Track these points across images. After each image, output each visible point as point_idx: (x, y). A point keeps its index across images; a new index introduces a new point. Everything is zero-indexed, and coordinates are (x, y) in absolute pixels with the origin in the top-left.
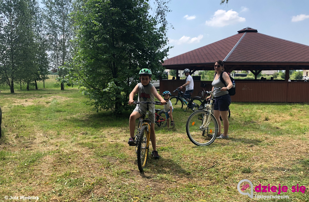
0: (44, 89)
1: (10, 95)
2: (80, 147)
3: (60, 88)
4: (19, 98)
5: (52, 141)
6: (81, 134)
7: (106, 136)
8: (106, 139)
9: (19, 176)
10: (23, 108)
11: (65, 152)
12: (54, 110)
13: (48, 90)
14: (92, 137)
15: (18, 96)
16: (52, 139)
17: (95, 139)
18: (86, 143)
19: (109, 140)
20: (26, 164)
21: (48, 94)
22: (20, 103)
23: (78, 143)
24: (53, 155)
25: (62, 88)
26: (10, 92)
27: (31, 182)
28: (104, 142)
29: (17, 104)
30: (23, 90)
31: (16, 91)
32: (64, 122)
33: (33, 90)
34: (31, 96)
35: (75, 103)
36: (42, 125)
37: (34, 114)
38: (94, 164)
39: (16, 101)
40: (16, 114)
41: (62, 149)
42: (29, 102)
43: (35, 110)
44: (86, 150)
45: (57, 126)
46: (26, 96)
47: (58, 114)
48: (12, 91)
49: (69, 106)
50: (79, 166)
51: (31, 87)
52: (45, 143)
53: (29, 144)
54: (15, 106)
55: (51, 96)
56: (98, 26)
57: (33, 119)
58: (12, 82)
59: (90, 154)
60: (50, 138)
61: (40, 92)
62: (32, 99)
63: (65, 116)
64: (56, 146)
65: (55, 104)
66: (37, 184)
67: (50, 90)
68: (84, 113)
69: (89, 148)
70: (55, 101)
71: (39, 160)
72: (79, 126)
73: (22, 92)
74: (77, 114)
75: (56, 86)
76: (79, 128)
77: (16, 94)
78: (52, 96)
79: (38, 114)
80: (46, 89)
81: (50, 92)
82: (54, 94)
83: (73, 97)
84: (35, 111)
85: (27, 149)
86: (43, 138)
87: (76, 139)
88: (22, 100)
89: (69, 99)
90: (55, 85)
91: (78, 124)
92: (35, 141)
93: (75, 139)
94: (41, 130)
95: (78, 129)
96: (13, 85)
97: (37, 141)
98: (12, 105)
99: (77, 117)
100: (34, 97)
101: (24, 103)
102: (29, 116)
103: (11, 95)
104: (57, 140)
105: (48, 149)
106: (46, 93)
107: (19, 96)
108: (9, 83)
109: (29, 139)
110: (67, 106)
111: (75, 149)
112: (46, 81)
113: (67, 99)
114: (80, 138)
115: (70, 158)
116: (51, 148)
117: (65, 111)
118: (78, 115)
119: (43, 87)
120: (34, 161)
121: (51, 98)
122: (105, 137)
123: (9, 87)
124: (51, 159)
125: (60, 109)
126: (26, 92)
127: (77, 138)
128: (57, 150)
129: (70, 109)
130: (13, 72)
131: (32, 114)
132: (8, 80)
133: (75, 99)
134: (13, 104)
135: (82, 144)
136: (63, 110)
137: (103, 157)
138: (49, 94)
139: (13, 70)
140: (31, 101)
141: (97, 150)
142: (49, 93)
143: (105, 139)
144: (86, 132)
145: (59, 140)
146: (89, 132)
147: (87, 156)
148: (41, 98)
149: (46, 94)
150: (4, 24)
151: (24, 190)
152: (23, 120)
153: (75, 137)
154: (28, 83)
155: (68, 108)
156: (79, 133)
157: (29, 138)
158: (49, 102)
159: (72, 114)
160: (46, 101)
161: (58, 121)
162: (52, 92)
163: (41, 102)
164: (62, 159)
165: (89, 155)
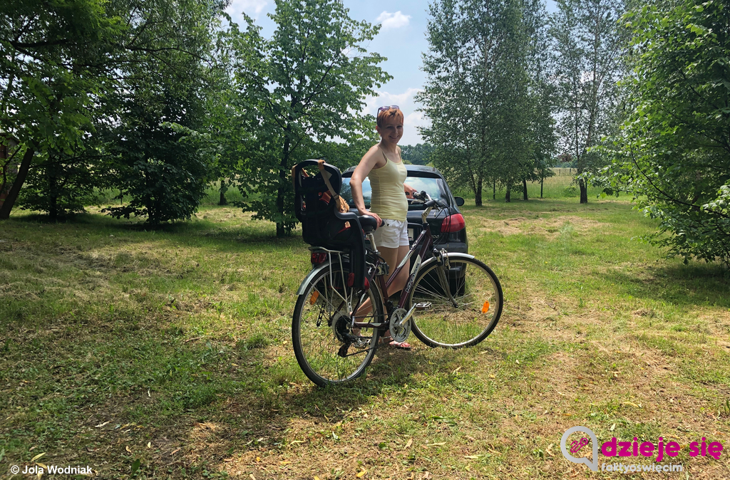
0: (542, 200)
1: (474, 210)
2: (637, 346)
3: (578, 199)
4: (492, 217)
5: (566, 320)
6: (638, 314)
7: (712, 330)
8: (711, 337)
9: (506, 384)
10: (501, 239)
11: (600, 352)
12: (567, 250)
13: (551, 203)
14: (669, 325)
15: (489, 213)
16: (566, 314)
17: (679, 333)
18: (653, 337)
19: (721, 342)
20: (517, 361)
21: (550, 211)
22: (493, 228)
23: (633, 336)
24: (573, 353)
25: (584, 199)
26: (474, 204)
27: (532, 404)
28: (705, 346)
29: (489, 230)
30: (498, 201)
31: (485, 202)
32: (593, 280)
33: (517, 200)
34: (515, 214)
35: (615, 236)
36: (544, 281)
37: (524, 254)
38: (684, 399)
39: (486, 224)
40: (489, 250)
41: (594, 342)
42: (512, 228)
43: (526, 245)
44: (656, 356)
45: (577, 287)
46: (506, 214)
47: (576, 258)
48: (479, 203)
49: (601, 241)
50: (640, 394)
51: (514, 194)
52: (552, 322)
53: (518, 318)
54: (485, 234)
55: (559, 217)
56: (700, 36)
57: (522, 264)
58: (480, 183)
59: (665, 368)
60: (561, 311)
61: (533, 206)
62: (517, 221)
63: (593, 264)
64: (579, 333)
65: (569, 236)
66: (546, 412)
67: (554, 202)
68: (640, 264)
69: (664, 354)
70: (568, 228)
71: (544, 359)
72: (629, 293)
73: (497, 205)
74: (622, 264)
75: (569, 193)
76: (631, 297)
77: (485, 207)
78: (561, 217)
79: (532, 256)
80: (546, 199)
81: (557, 208)
82: (565, 213)
83: (611, 221)
84: (526, 248)
85: (514, 328)
86: (548, 309)
87: (626, 324)
88: (497, 223)
89: (600, 224)
90: (566, 191)
91: (626, 289)
92: (530, 313)
93: (624, 325)
94: (541, 290)
95: (629, 301)
96: (480, 188)
97: (535, 314)
98: (480, 232)
99: (624, 270)
100: (520, 215)
101: (503, 228)
102: (515, 257)
103: (477, 210)
104: (579, 320)
105: (560, 337)
106: (547, 208)
107: (492, 214)
108: (474, 184)
109: (518, 308)
110: (597, 241)
111: (626, 349)
112: (548, 181)
113: (596, 226)
114: (636, 323)
115: (614, 369)
116: (566, 335)
117: (593, 254)
118: (626, 266)
119: (540, 196)
120: (532, 358)
121: (558, 221)
122: (707, 332)
123: (472, 193)
124: (570, 361)
125: (581, 247)
126: (506, 205)
127: (629, 323)
128: (581, 343)
129: (606, 249)
130: (483, 162)
131: (519, 254)
132: (473, 178)
133: (616, 225)
134: (483, 230)
135: (644, 338)
136: (589, 251)
137: (705, 384)
138: (553, 212)
139: (484, 158)
140: (516, 225)
141: (686, 362)
142: (554, 210)
143: (707, 336)
144: (652, 310)
145: (583, 321)
146: (658, 312)
147: (659, 372)
148: (535, 218)
149: (546, 210)
150: (473, 62)
151: (521, 417)
152: (502, 264)
153: (622, 320)
154: (509, 186)
155: (599, 246)
156: (633, 312)
157: (516, 306)
158: (555, 231)
159: (609, 262)
160: (547, 226)
161: (577, 275)
162: (560, 207)
163: (537, 228)
164: (595, 367)
165: (665, 371)
